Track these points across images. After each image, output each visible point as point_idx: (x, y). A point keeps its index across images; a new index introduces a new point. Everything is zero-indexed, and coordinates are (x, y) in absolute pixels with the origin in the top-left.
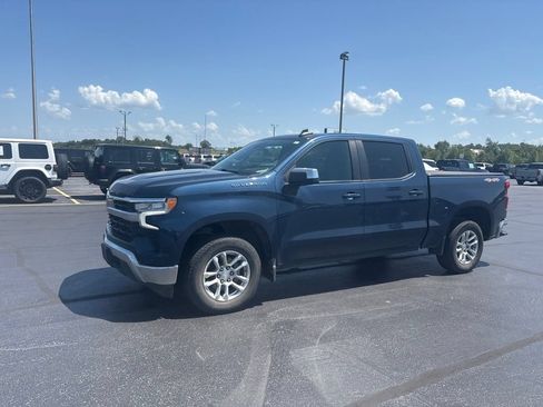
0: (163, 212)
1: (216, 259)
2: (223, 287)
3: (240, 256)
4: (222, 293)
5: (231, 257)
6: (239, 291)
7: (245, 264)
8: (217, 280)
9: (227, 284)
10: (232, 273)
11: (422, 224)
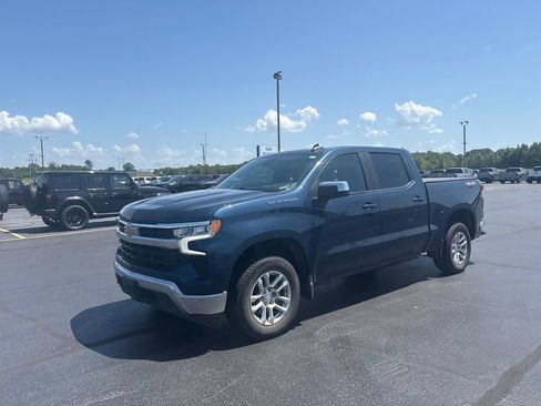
0: (208, 236)
1: (260, 281)
2: (268, 310)
3: (281, 276)
4: (267, 316)
5: (272, 278)
6: (282, 312)
7: (285, 283)
8: (261, 304)
9: (271, 306)
10: (274, 294)
11: (425, 229)
